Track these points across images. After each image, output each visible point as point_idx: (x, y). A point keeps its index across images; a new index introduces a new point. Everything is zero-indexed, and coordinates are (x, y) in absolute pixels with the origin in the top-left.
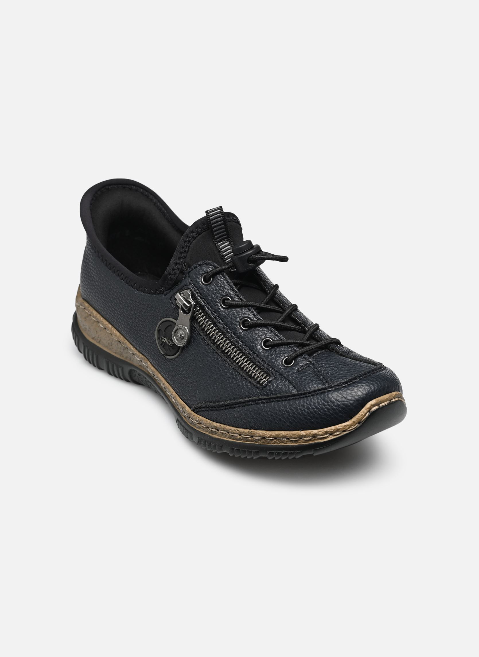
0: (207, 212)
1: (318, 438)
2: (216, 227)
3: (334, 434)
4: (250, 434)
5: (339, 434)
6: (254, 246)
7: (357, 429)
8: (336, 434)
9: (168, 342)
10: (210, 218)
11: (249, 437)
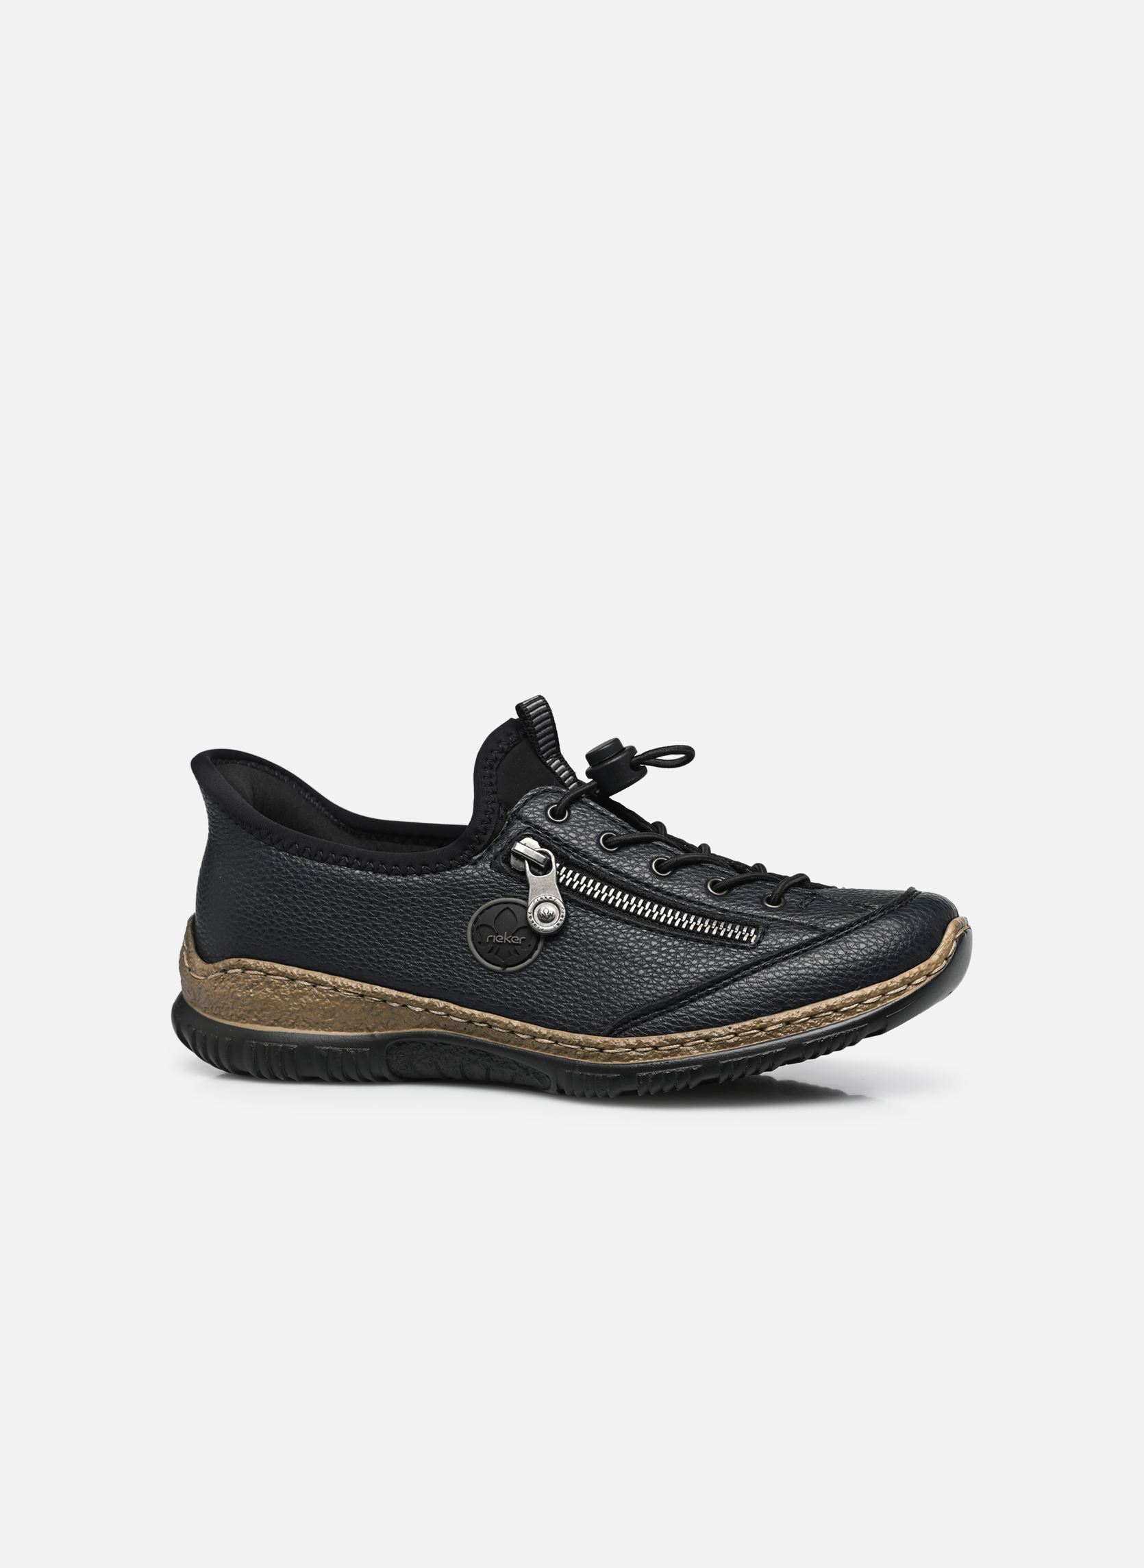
0: (519, 708)
1: (891, 995)
2: (541, 729)
3: (914, 983)
4: (758, 1026)
5: (922, 981)
6: (625, 748)
7: (947, 968)
8: (917, 982)
9: (510, 939)
10: (531, 713)
11: (755, 1031)
